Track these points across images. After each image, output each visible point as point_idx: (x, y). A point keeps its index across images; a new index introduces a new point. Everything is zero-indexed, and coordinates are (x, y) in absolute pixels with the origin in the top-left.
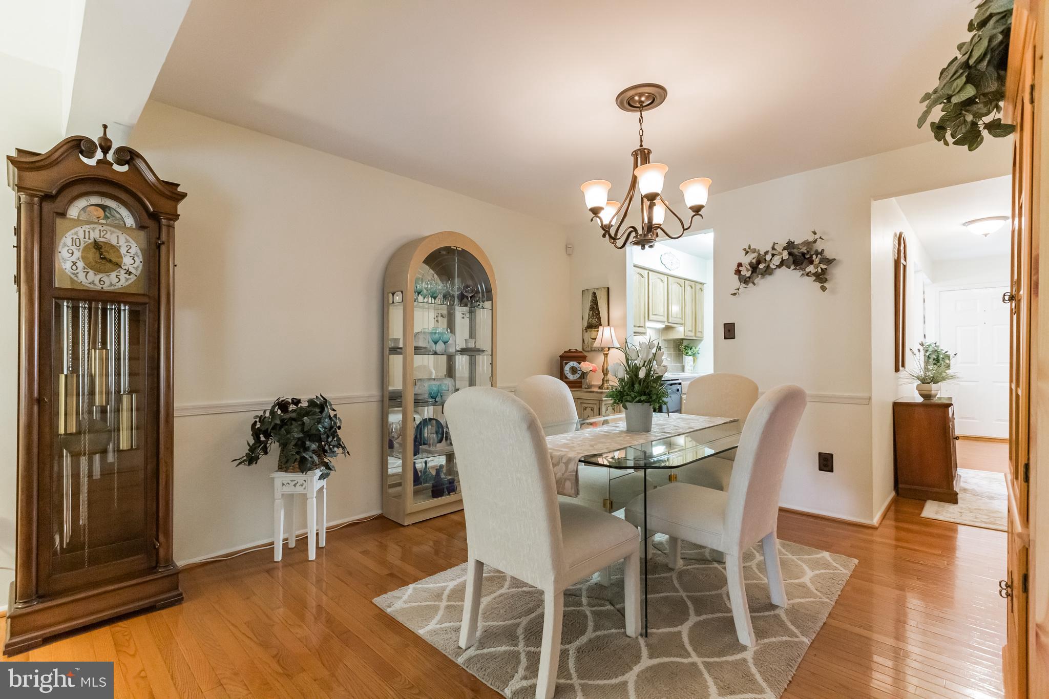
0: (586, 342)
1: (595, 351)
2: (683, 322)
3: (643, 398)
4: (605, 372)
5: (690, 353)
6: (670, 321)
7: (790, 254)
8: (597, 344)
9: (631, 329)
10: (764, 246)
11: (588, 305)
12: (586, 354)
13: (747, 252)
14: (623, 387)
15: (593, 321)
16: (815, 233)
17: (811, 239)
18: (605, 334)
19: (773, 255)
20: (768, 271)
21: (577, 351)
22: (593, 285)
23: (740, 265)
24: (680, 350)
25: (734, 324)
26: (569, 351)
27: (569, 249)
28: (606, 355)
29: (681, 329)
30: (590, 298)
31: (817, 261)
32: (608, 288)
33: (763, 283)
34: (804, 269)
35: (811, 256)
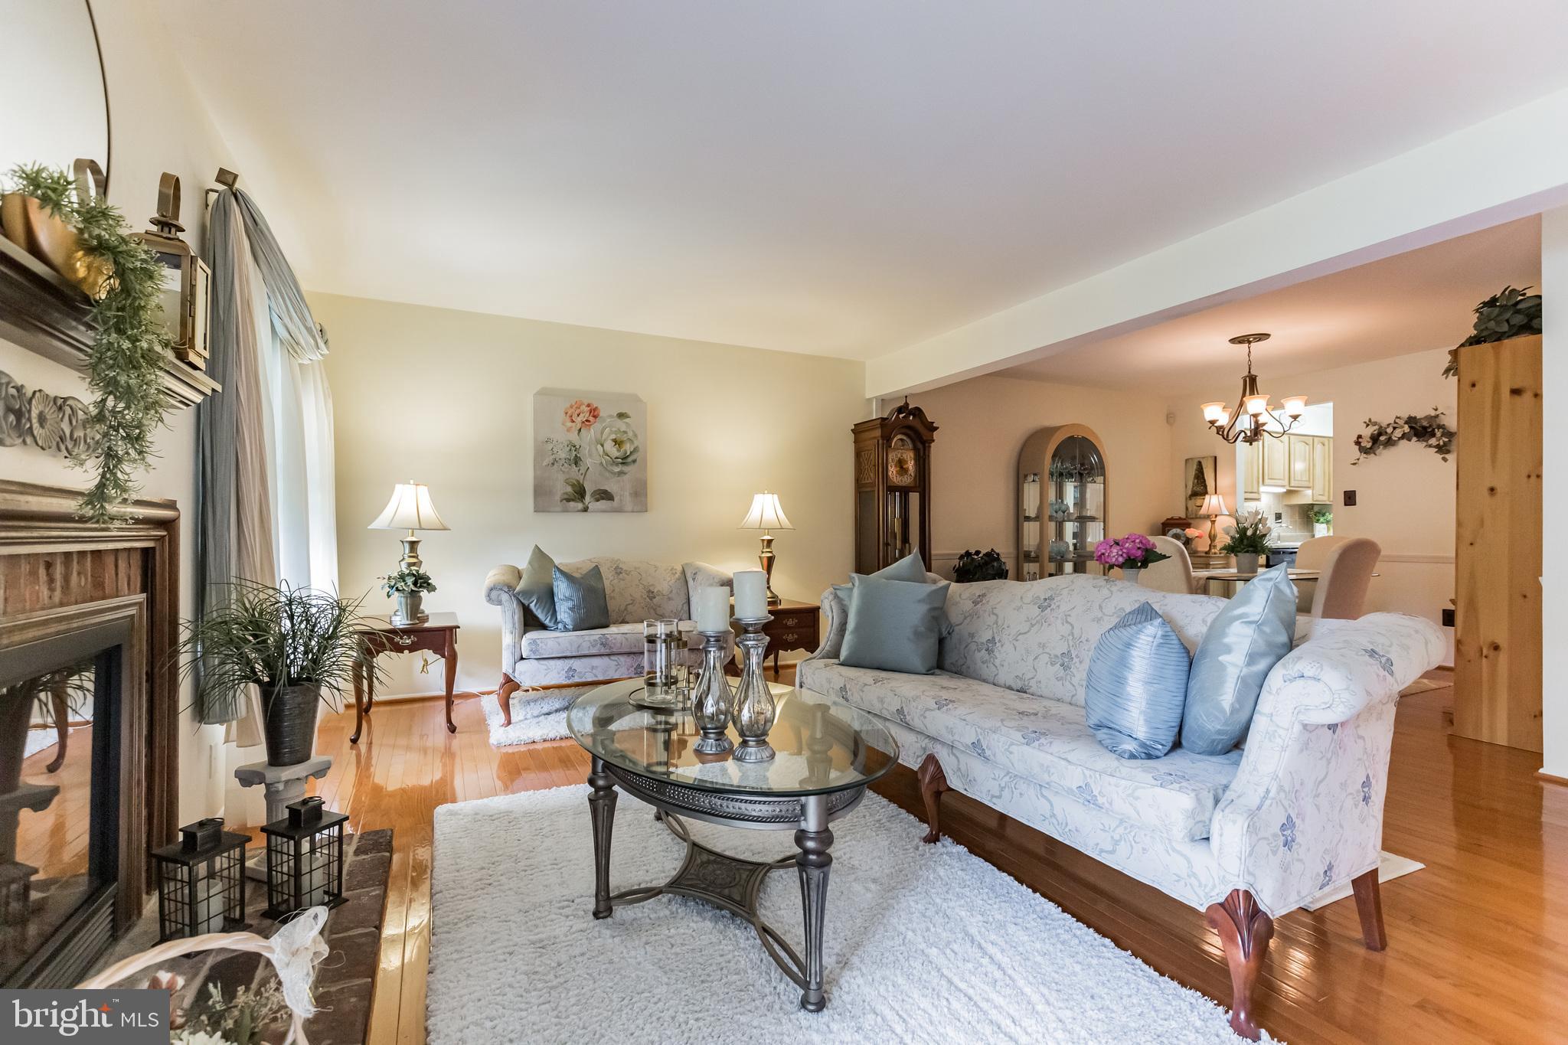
0: (1190, 509)
1: (1200, 518)
2: (1311, 485)
3: (1251, 549)
4: (1212, 538)
5: (1322, 519)
6: (1292, 485)
7: (1411, 427)
8: (1203, 511)
9: (1241, 495)
10: (1386, 418)
11: (1192, 472)
12: (1190, 521)
13: (1368, 425)
14: (1234, 542)
15: (1199, 489)
16: (1436, 410)
17: (1433, 413)
18: (1212, 502)
19: (1395, 428)
20: (1390, 443)
21: (1180, 518)
22: (1197, 453)
23: (1360, 437)
24: (1308, 517)
25: (1355, 491)
26: (1172, 519)
27: (1170, 418)
28: (1213, 522)
29: (1309, 492)
30: (1195, 467)
31: (1438, 433)
32: (1216, 458)
33: (1385, 455)
34: (1427, 441)
35: (1434, 430)
